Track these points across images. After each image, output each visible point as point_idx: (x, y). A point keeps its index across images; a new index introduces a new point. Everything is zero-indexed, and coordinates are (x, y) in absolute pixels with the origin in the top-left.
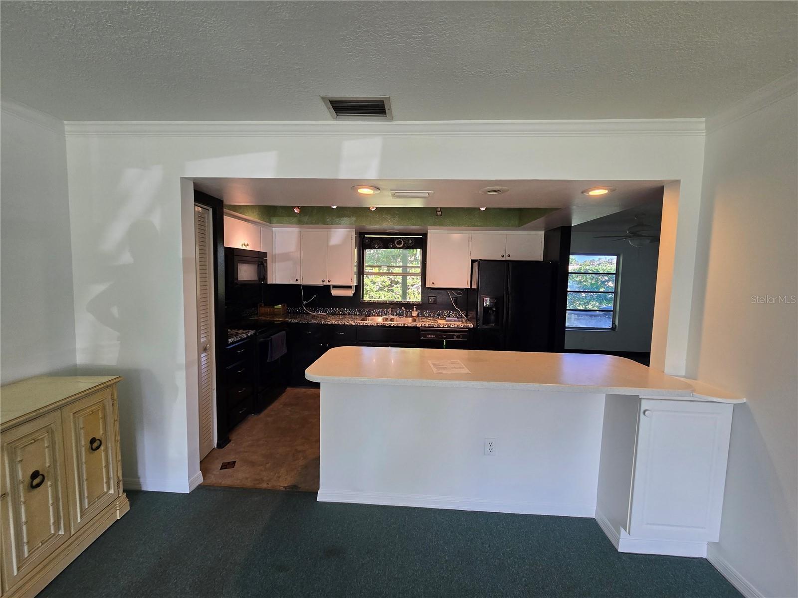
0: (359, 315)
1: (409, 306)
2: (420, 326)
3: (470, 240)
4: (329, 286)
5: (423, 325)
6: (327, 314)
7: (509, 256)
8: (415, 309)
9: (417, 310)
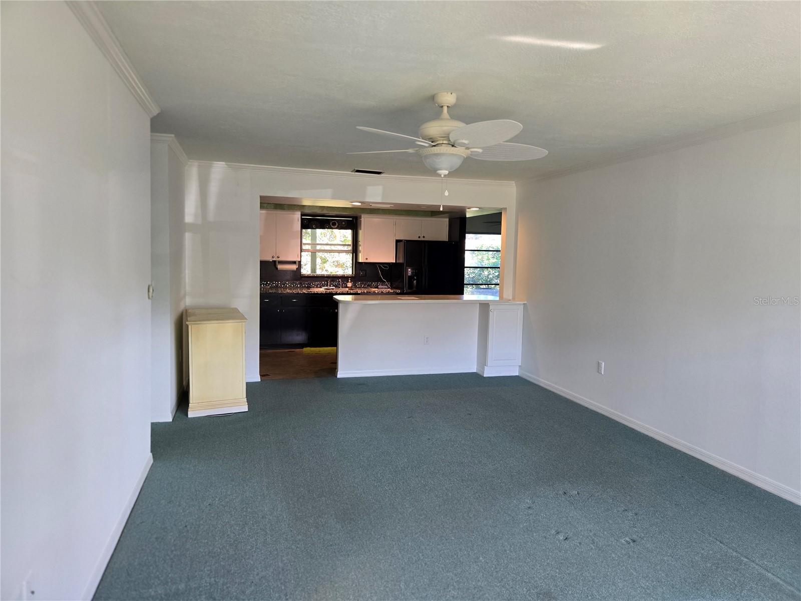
1: (344, 278)
3: (394, 224)
4: (277, 261)
5: (362, 292)
7: (424, 237)
8: (350, 281)
9: (351, 282)
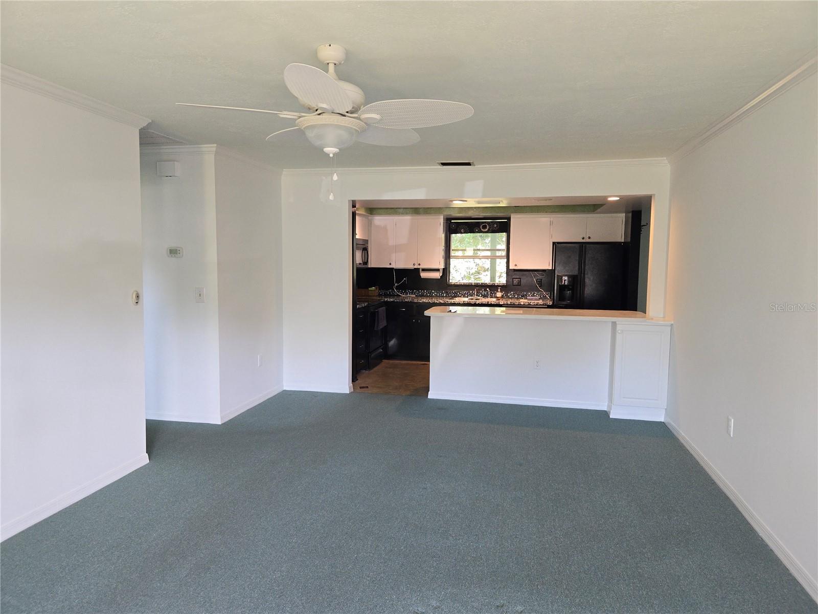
0: (446, 296)
1: (493, 288)
2: (503, 303)
3: (551, 223)
4: (419, 269)
5: (505, 303)
6: (416, 296)
7: (589, 238)
8: (499, 290)
9: (501, 292)
